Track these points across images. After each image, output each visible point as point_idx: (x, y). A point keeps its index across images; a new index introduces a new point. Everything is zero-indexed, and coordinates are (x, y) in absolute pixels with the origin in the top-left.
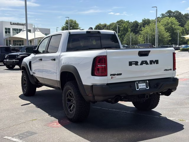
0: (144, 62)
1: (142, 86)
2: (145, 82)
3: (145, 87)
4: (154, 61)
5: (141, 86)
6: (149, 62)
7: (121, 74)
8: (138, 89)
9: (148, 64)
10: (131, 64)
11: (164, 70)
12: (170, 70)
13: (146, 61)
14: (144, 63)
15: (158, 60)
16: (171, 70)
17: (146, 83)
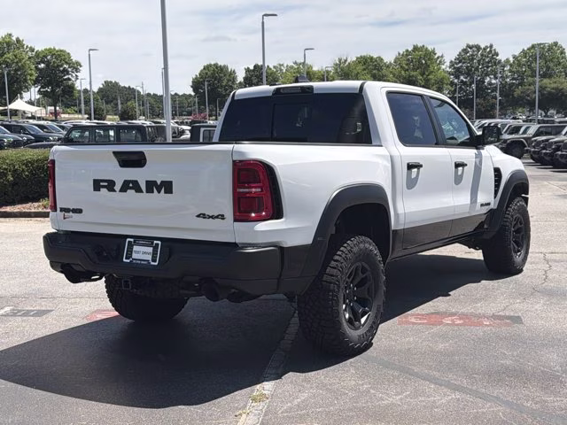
0: (131, 185)
1: (142, 253)
2: (152, 243)
3: (149, 258)
4: (159, 183)
5: (138, 252)
6: (143, 187)
7: (80, 211)
8: (128, 261)
9: (141, 191)
10: (97, 185)
11: (198, 216)
12: (217, 217)
13: (136, 182)
14: (131, 188)
15: (171, 182)
16: (222, 217)
17: (156, 248)
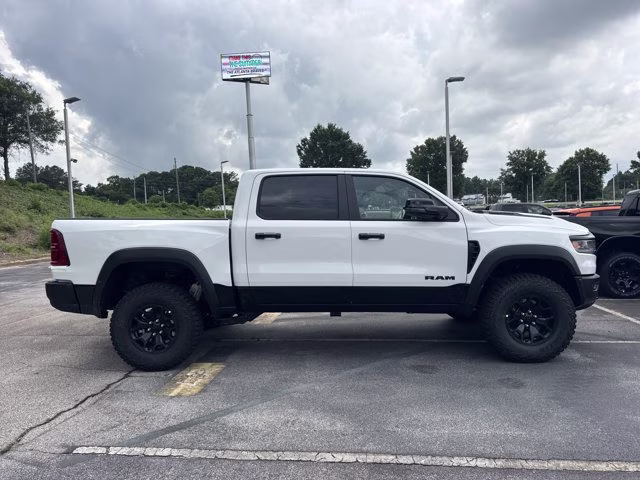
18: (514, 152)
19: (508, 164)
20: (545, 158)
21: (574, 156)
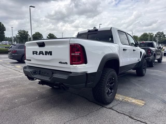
18: (20, 30)
19: (18, 33)
20: (28, 33)
21: (35, 33)
